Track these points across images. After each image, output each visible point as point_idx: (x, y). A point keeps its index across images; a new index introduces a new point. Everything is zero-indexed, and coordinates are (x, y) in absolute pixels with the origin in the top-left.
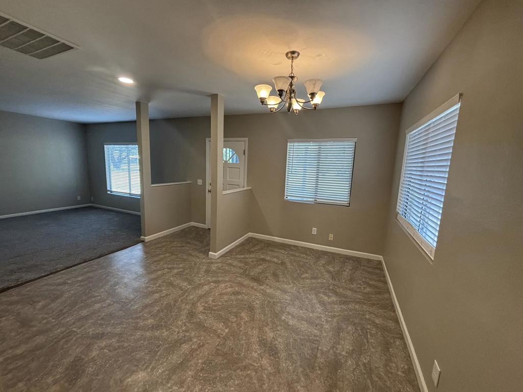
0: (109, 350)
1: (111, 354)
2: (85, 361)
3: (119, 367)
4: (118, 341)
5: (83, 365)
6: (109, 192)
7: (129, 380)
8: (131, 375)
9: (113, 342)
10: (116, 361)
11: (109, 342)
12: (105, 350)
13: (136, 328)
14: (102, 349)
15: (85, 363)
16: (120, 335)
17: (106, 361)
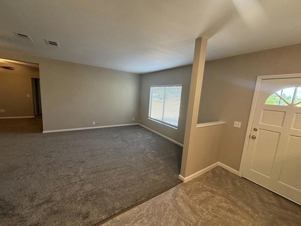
6: (149, 118)
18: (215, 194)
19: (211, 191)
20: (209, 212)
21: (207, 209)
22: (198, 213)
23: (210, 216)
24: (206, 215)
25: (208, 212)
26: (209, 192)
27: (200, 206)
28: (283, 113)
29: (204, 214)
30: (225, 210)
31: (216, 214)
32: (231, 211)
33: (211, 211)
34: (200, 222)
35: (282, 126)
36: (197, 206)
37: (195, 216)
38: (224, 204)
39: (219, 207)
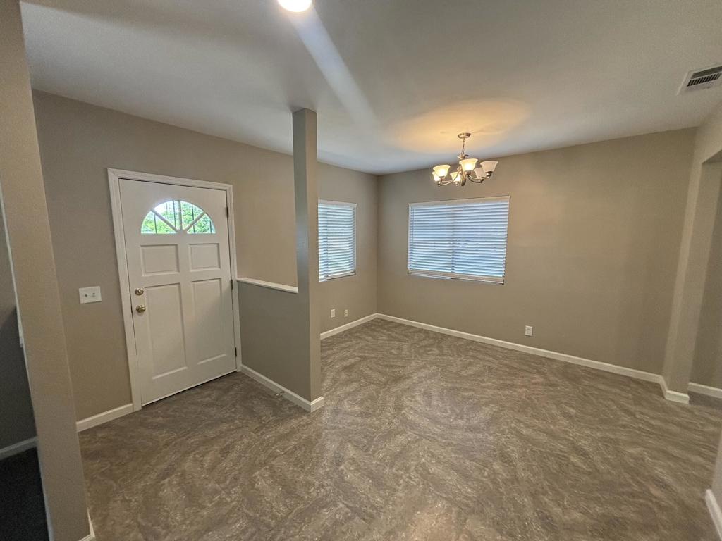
0: (563, 499)
1: (566, 494)
2: (593, 521)
3: (578, 481)
4: (545, 493)
5: (597, 520)
7: (584, 467)
8: (578, 467)
9: (549, 500)
10: (572, 486)
11: (551, 504)
12: (566, 503)
13: (515, 479)
14: (565, 508)
15: (595, 519)
16: (533, 495)
17: (578, 497)
18: (175, 469)
19: (166, 474)
20: (223, 489)
21: (216, 492)
22: (224, 514)
23: (234, 489)
24: (230, 497)
25: (223, 492)
26: (166, 480)
27: (204, 507)
28: (173, 247)
29: (229, 500)
30: (222, 460)
31: (230, 478)
32: (225, 451)
33: (223, 486)
34: (246, 511)
35: (178, 271)
36: (205, 513)
37: (230, 521)
38: (208, 458)
39: (212, 469)
